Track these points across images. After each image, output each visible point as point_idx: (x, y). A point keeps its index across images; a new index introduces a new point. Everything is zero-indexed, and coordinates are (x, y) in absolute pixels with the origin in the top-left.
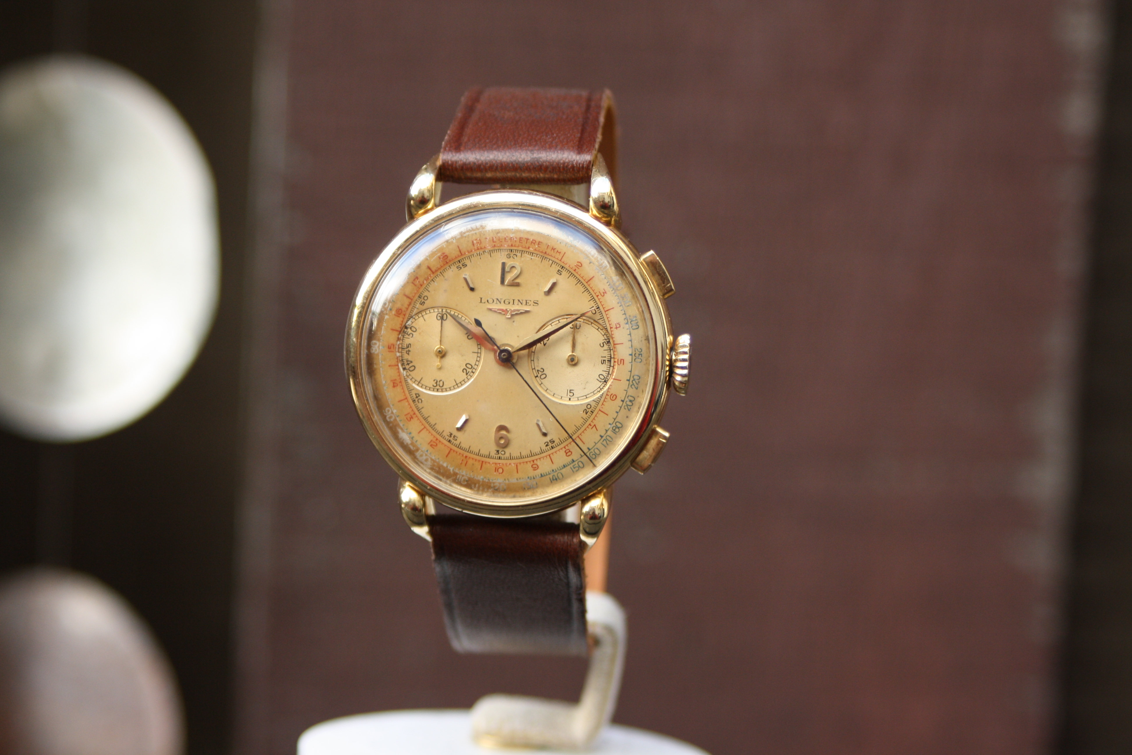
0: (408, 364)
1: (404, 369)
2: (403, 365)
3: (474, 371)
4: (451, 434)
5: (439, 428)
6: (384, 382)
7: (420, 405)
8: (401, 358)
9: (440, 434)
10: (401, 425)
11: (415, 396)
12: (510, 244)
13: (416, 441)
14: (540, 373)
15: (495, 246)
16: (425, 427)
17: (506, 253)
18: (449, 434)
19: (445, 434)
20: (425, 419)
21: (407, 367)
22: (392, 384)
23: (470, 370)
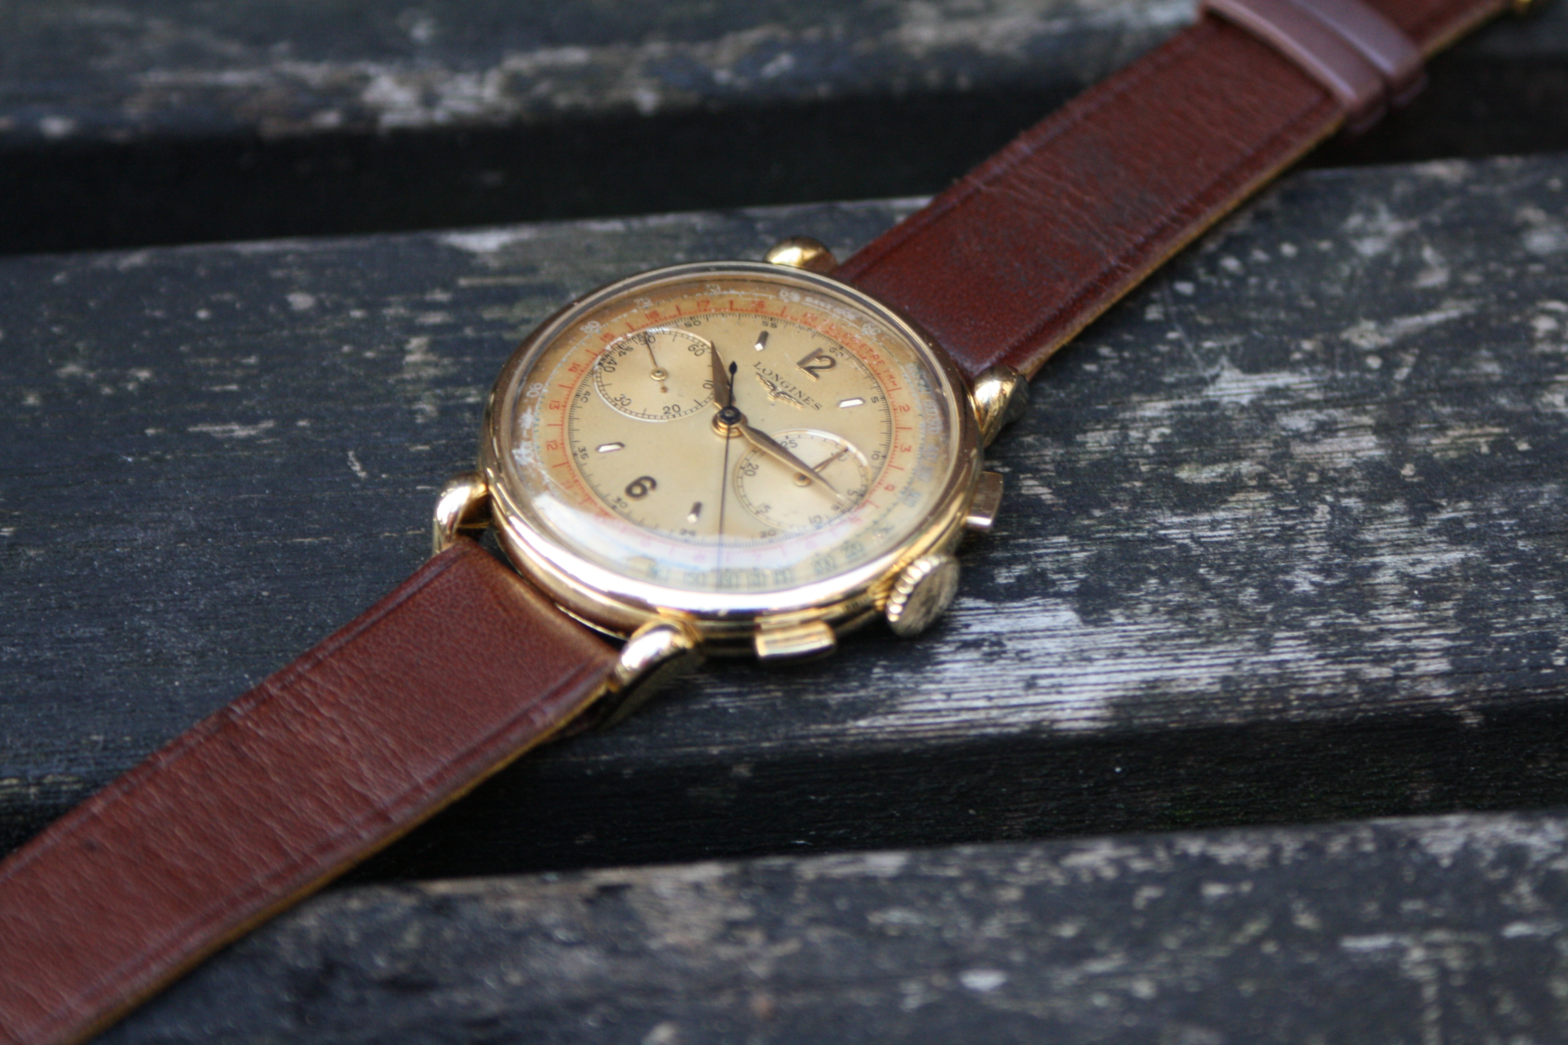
0: (610, 363)
1: (600, 364)
2: (603, 359)
3: (677, 415)
4: (584, 450)
5: (577, 436)
6: (564, 360)
7: (579, 403)
8: (607, 353)
9: (572, 442)
10: (537, 407)
11: (584, 392)
12: (847, 341)
13: (537, 431)
14: (750, 468)
15: (827, 332)
16: (562, 425)
17: (833, 346)
18: (582, 448)
19: (577, 445)
20: (571, 418)
21: (605, 364)
22: (571, 366)
23: (673, 413)
